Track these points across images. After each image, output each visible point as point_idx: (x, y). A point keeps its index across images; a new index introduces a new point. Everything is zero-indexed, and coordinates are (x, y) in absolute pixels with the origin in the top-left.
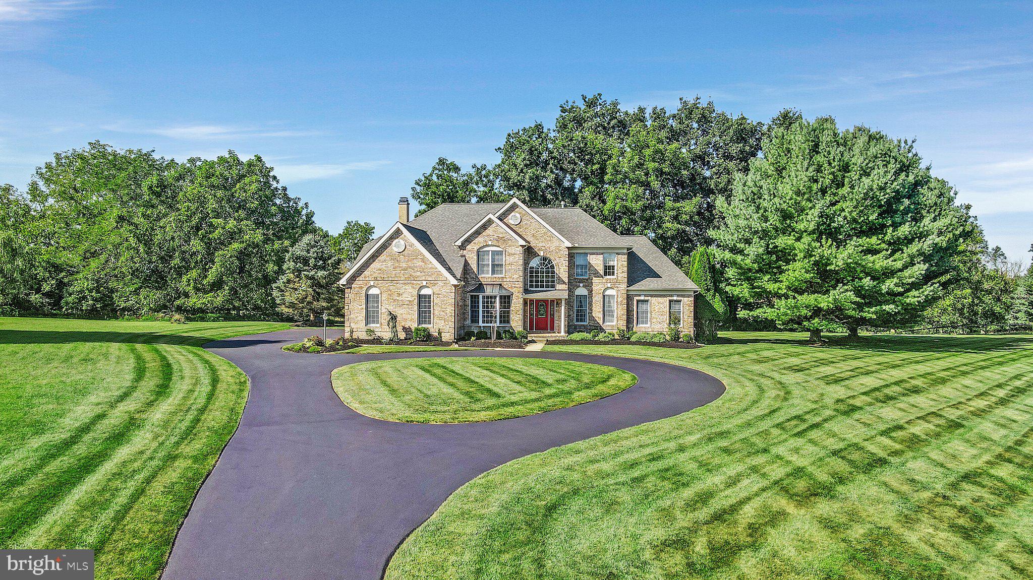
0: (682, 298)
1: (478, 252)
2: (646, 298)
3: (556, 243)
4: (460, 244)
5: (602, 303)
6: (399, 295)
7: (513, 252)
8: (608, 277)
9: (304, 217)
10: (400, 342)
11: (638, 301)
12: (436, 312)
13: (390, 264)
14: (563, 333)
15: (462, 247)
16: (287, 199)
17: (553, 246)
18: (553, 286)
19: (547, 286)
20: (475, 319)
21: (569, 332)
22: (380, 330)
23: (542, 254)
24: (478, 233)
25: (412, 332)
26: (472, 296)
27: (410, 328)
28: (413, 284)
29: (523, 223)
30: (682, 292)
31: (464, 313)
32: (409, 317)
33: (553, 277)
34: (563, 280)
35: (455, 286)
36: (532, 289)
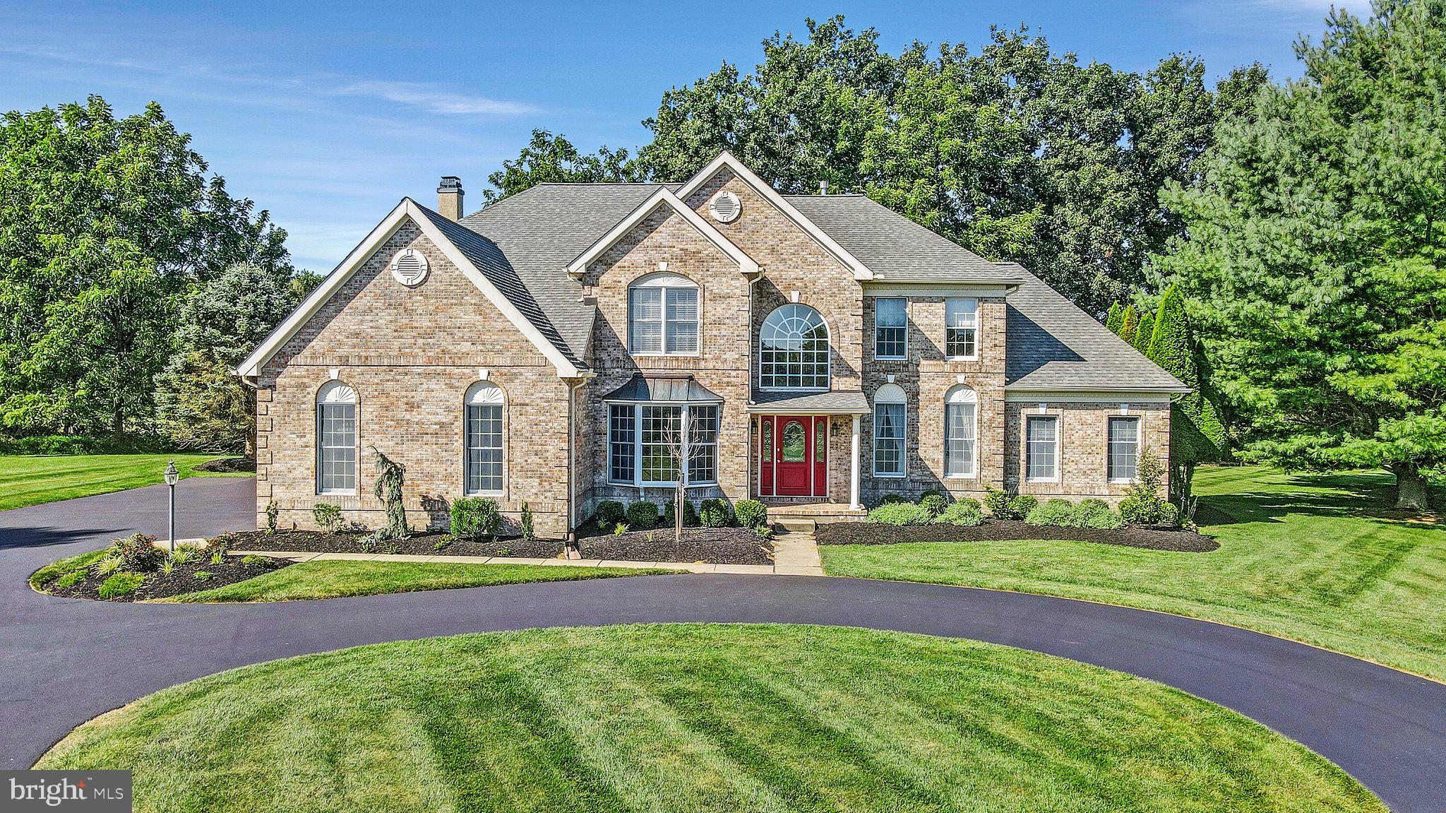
0: (1142, 413)
1: (631, 290)
2: (1051, 412)
3: (833, 271)
4: (583, 270)
5: (942, 425)
6: (411, 406)
7: (725, 290)
8: (958, 358)
9: (266, 242)
10: (414, 541)
11: (1030, 419)
12: (518, 457)
13: (384, 318)
14: (854, 506)
15: (588, 278)
16: (222, 200)
17: (823, 276)
18: (823, 382)
19: (809, 382)
20: (622, 471)
21: (870, 501)
22: (359, 505)
23: (794, 297)
24: (629, 241)
25: (446, 510)
26: (615, 409)
27: (444, 502)
28: (450, 376)
29: (747, 218)
30: (1142, 397)
31: (594, 454)
32: (440, 468)
33: (823, 357)
34: (848, 367)
35: (571, 382)
36: (769, 389)
